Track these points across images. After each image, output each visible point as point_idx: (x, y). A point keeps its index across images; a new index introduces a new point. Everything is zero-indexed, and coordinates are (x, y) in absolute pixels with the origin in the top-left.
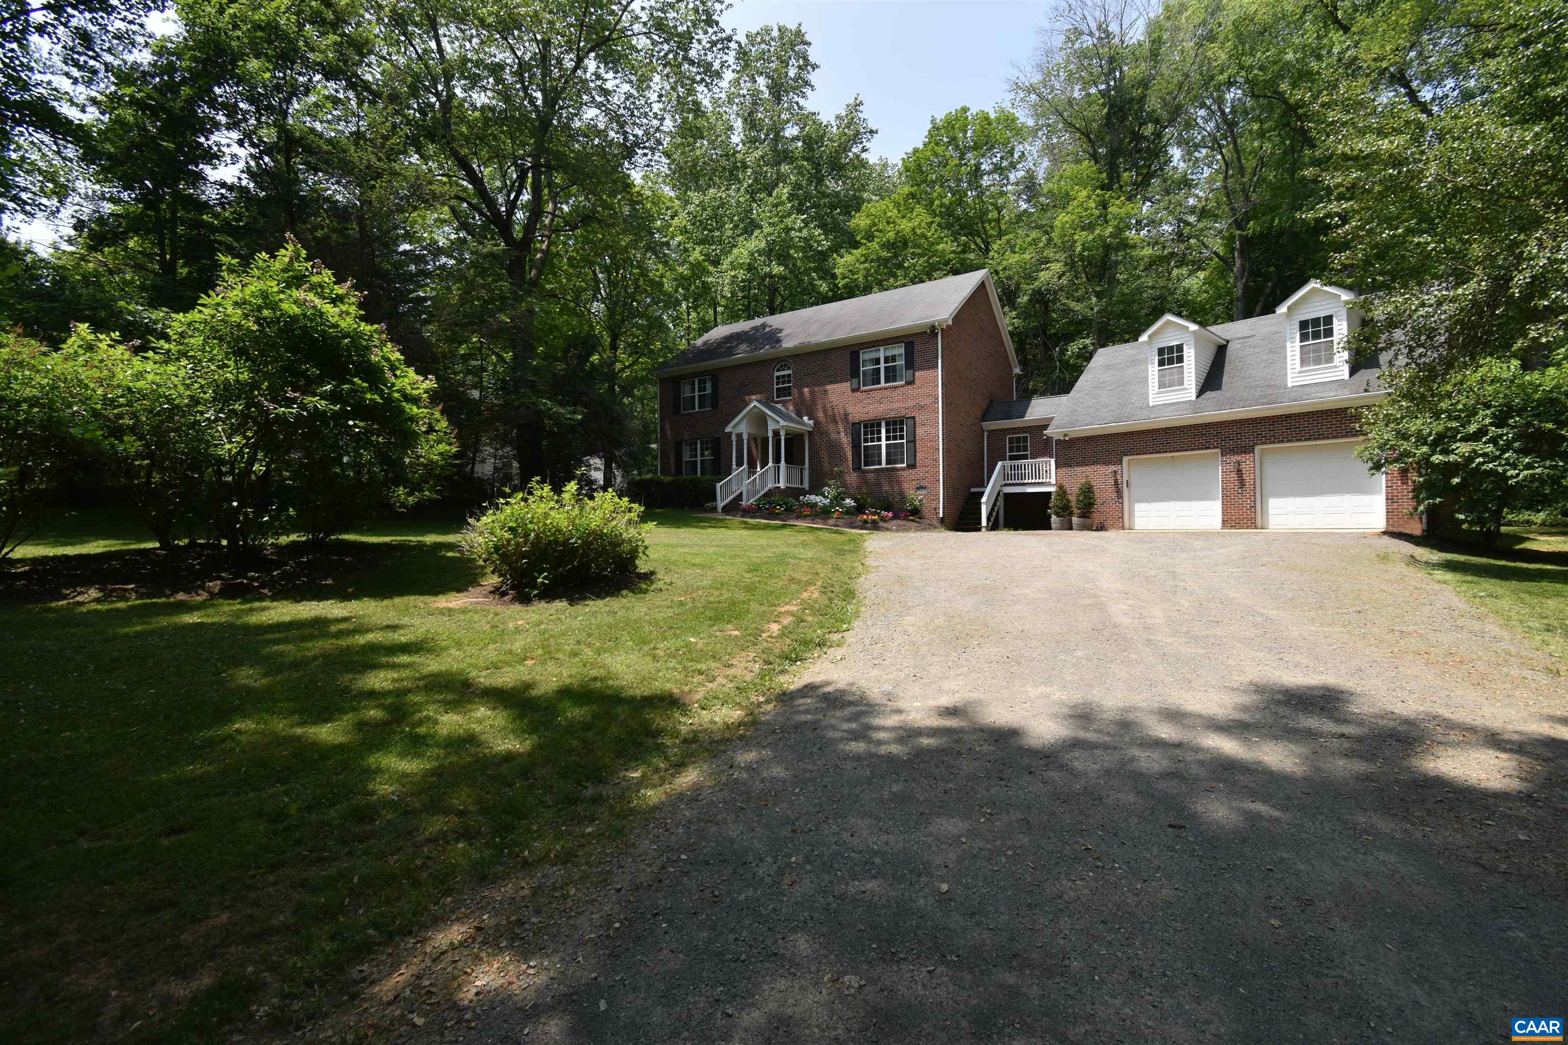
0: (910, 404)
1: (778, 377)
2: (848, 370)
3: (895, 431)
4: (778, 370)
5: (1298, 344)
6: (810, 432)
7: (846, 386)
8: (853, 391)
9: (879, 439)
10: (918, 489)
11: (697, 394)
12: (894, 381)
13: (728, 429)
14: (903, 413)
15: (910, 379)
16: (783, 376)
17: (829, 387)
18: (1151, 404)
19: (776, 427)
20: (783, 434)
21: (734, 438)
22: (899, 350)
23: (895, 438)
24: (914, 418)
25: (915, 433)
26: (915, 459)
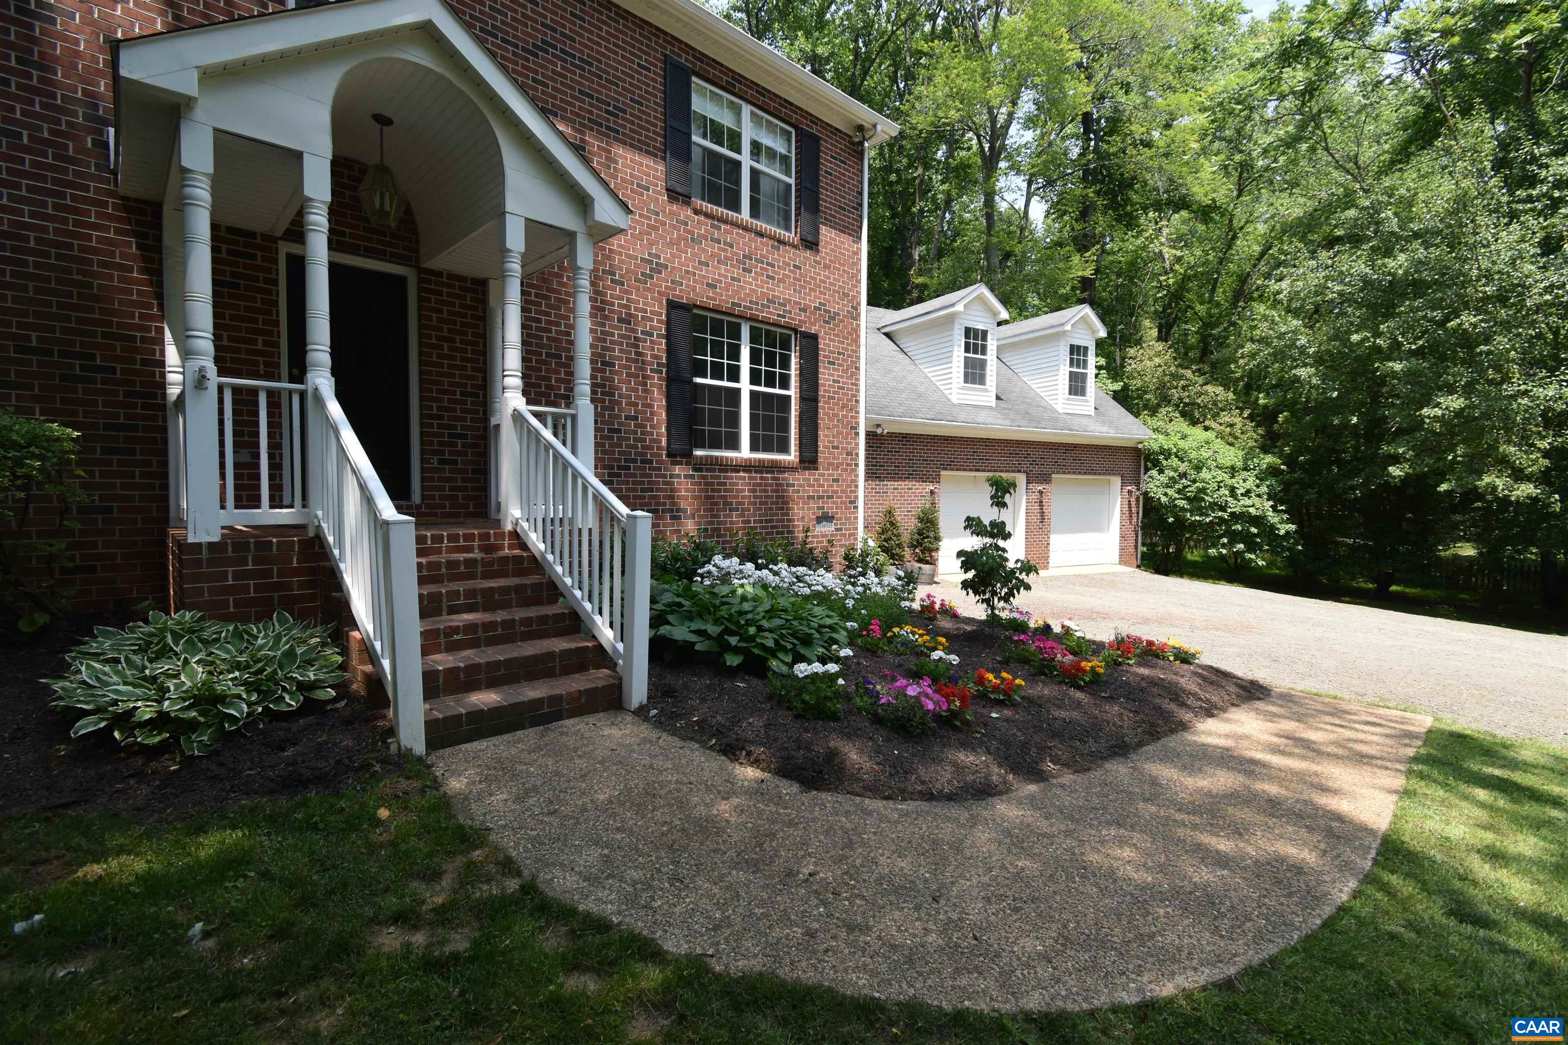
3: (770, 359)
5: (1068, 368)
7: (653, 172)
8: (672, 197)
9: (734, 375)
10: (819, 520)
12: (773, 220)
14: (795, 318)
15: (809, 234)
18: (955, 401)
20: (584, 263)
23: (771, 380)
24: (815, 337)
25: (817, 379)
26: (817, 446)
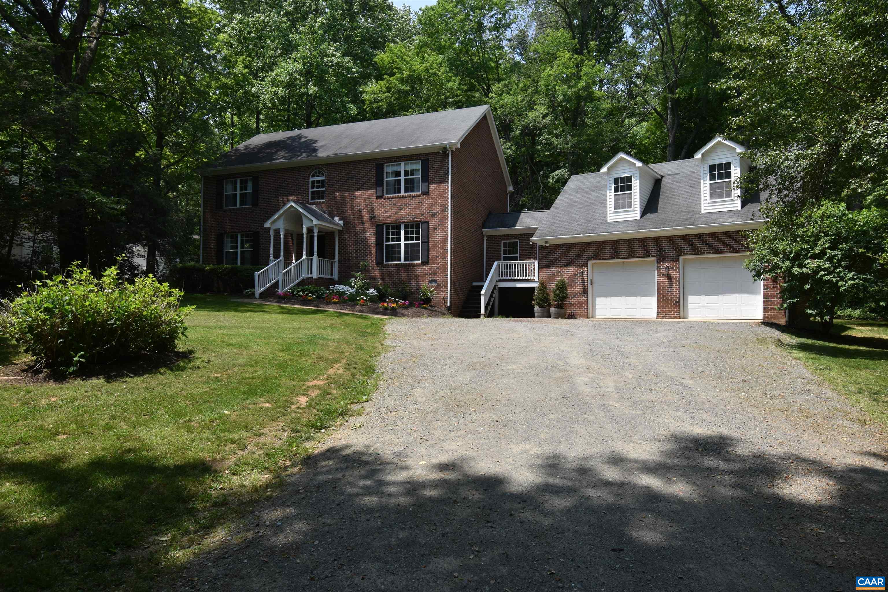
0: (425, 211)
1: (313, 182)
2: (374, 180)
3: (412, 233)
4: (313, 176)
5: (708, 182)
6: (340, 231)
7: (371, 194)
8: (378, 197)
9: (399, 239)
10: (430, 282)
11: (238, 192)
12: (412, 191)
13: (267, 225)
14: (419, 218)
15: (425, 190)
16: (318, 182)
17: (358, 193)
18: (609, 221)
19: (310, 225)
20: (316, 231)
21: (272, 233)
22: (417, 166)
23: (412, 239)
24: (428, 223)
25: (428, 235)
26: (428, 257)
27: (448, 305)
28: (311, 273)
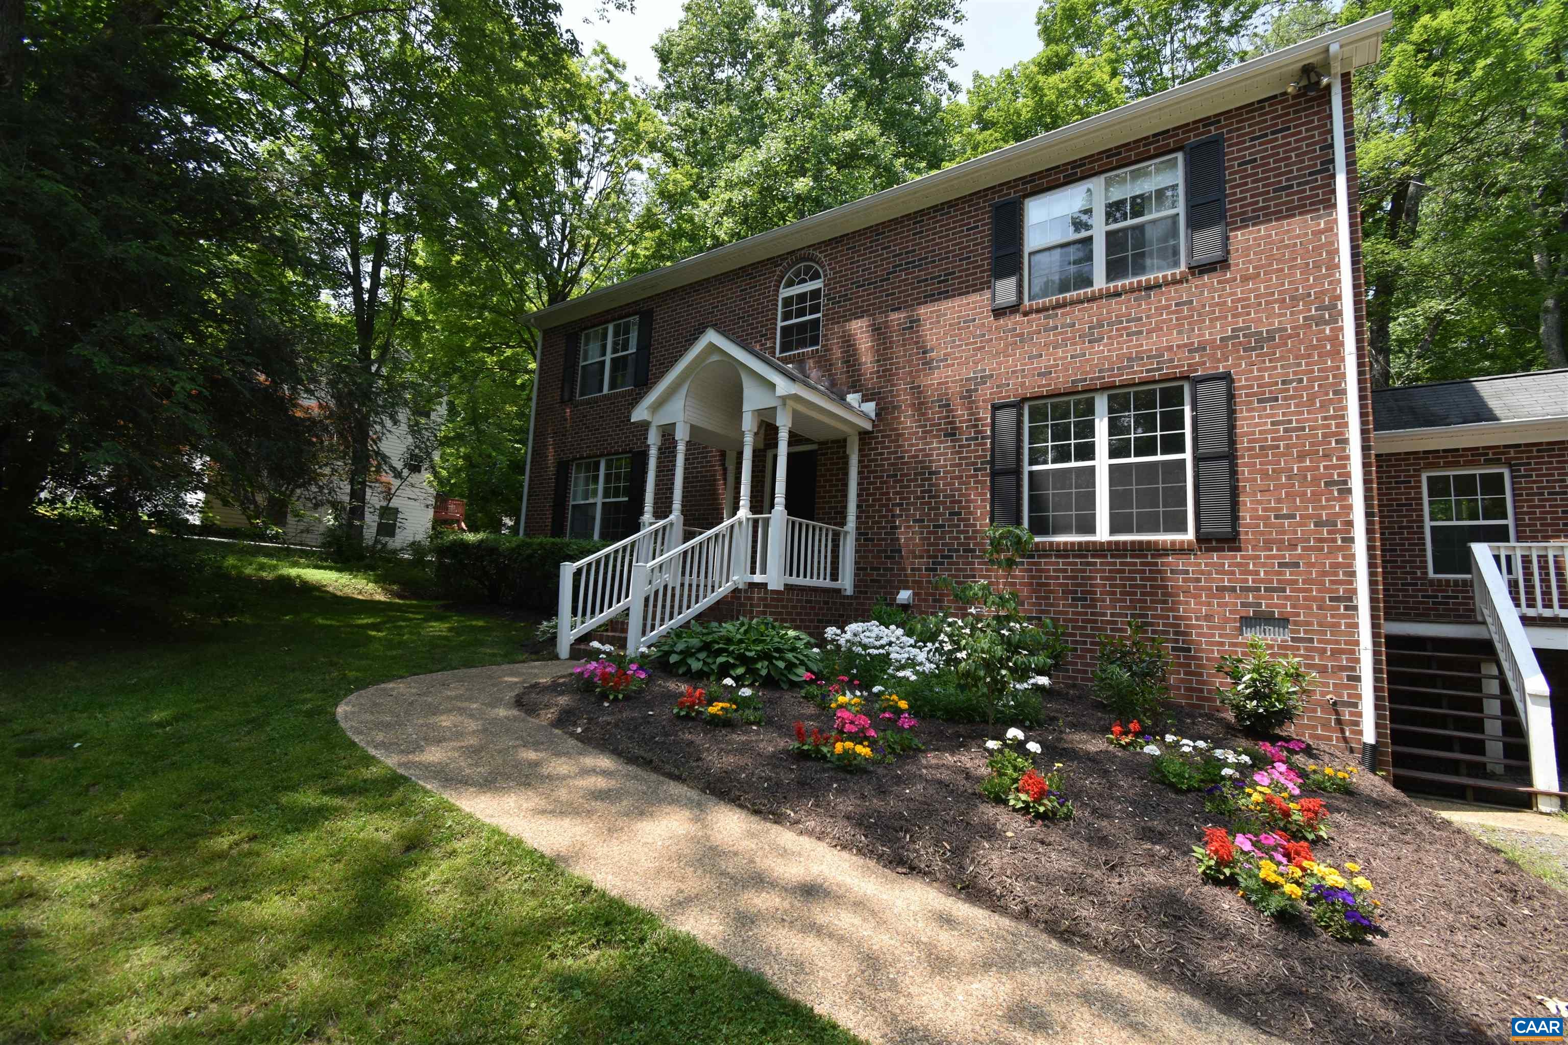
0: (1213, 332)
1: (788, 302)
2: (983, 255)
3: (1146, 424)
4: (790, 284)
6: (864, 436)
7: (975, 303)
8: (999, 312)
9: (1087, 452)
10: (1247, 622)
11: (609, 357)
12: (1146, 268)
13: (639, 414)
14: (1181, 363)
15: (1209, 254)
16: (802, 297)
17: (923, 311)
19: (765, 402)
20: (784, 423)
21: (653, 439)
22: (1165, 176)
23: (1146, 447)
24: (1227, 377)
26: (1235, 518)
27: (1369, 737)
28: (764, 571)
